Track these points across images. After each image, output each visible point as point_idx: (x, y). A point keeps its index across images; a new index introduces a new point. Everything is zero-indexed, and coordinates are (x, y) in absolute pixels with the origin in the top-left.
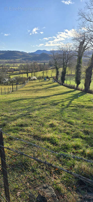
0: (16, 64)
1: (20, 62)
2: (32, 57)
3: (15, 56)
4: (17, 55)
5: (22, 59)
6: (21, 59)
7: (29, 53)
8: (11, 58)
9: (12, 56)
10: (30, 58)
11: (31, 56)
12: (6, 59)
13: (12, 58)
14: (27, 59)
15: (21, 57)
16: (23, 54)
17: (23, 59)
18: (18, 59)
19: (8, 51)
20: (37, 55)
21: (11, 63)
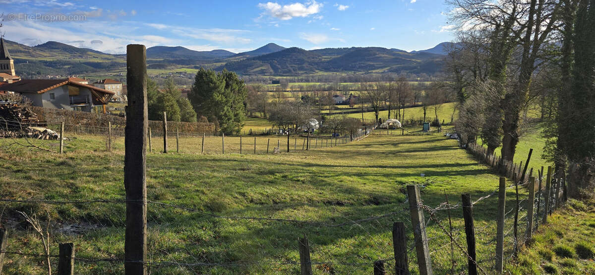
0: (368, 83)
1: (383, 79)
2: (420, 63)
3: (368, 60)
4: (378, 59)
5: (390, 71)
6: (386, 69)
7: (414, 52)
8: (357, 66)
9: (363, 62)
10: (415, 68)
11: (419, 61)
12: (346, 69)
13: (361, 68)
14: (405, 68)
15: (386, 63)
16: (394, 55)
17: (392, 69)
18: (377, 71)
19: (353, 48)
20: (436, 58)
21: (357, 81)
